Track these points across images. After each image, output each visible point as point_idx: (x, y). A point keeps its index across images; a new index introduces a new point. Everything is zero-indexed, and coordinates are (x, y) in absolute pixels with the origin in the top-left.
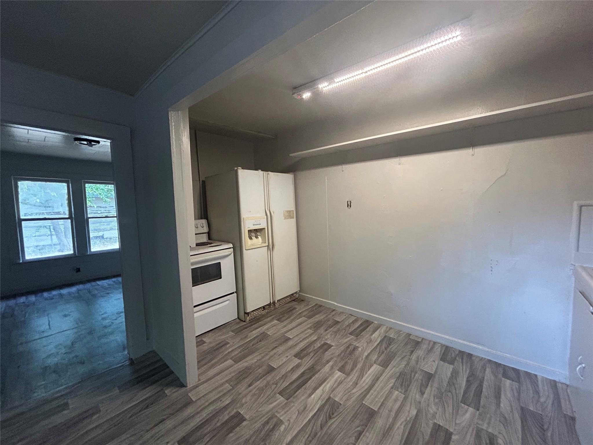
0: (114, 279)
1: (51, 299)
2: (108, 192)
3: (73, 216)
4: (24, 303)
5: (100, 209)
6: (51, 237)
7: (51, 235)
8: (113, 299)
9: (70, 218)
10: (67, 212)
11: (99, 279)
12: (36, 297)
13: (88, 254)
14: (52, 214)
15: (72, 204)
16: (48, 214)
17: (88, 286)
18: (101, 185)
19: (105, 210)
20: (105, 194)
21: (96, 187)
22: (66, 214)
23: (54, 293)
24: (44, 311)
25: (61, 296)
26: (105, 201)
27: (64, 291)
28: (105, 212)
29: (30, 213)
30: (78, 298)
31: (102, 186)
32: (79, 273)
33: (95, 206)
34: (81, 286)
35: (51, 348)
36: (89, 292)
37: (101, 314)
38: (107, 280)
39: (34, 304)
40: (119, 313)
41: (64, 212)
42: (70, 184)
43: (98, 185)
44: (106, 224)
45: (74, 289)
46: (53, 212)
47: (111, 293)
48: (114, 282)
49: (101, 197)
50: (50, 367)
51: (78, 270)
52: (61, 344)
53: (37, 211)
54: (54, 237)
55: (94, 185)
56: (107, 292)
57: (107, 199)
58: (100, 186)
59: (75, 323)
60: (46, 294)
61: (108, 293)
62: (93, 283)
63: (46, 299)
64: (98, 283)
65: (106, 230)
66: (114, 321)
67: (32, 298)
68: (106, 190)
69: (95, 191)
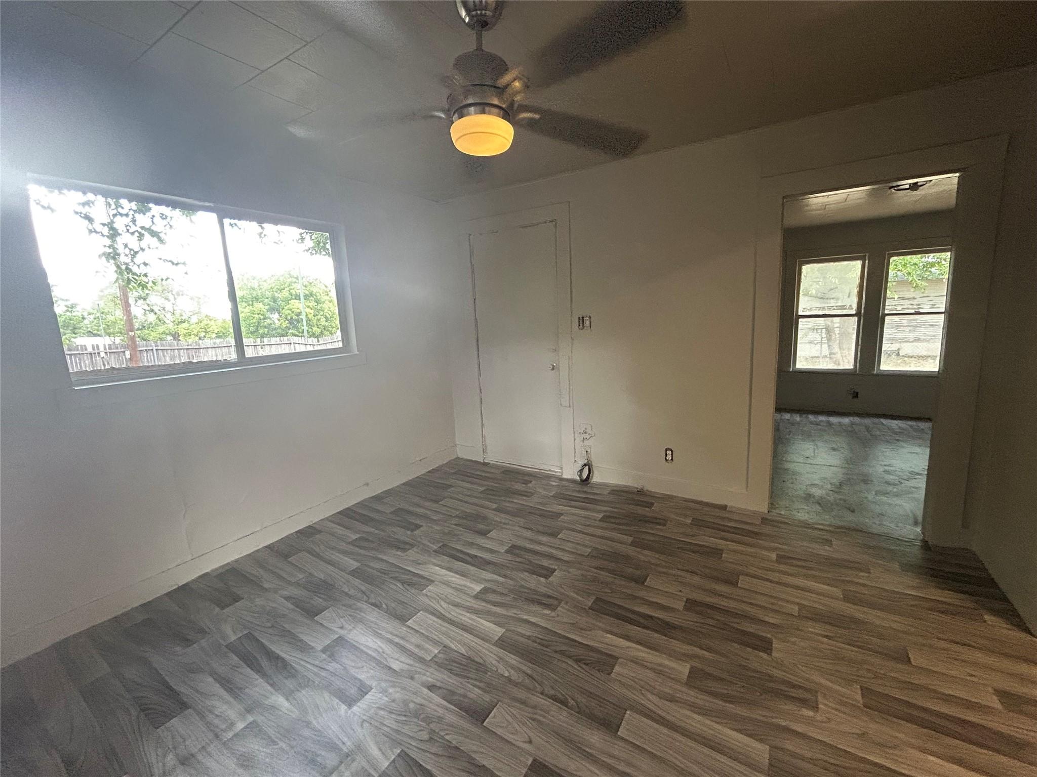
0: (910, 423)
1: (818, 425)
2: (925, 269)
3: (862, 312)
4: (788, 420)
5: (902, 302)
6: (821, 346)
7: (821, 343)
8: (905, 451)
9: (858, 314)
10: (855, 306)
11: (885, 416)
12: (800, 416)
13: (875, 373)
14: (834, 309)
15: (864, 293)
16: (830, 308)
17: (867, 421)
18: (914, 256)
19: (912, 304)
20: (918, 273)
21: (903, 261)
22: (852, 309)
23: (822, 418)
24: (808, 436)
25: (830, 424)
26: (917, 286)
27: (834, 420)
28: (911, 307)
29: (809, 308)
30: (851, 433)
31: (915, 259)
32: (855, 400)
33: (896, 297)
34: (857, 420)
35: (816, 478)
36: (868, 429)
37: (883, 463)
38: (899, 421)
39: (799, 423)
40: (914, 474)
41: (850, 306)
42: (867, 261)
43: (909, 257)
44: (907, 329)
45: (846, 420)
46: (836, 306)
47: (902, 441)
48: (911, 426)
49: (910, 279)
50: (814, 497)
51: (856, 395)
52: (826, 478)
53: (818, 305)
54: (825, 346)
55: (901, 257)
56: (897, 438)
57: (919, 283)
58: (911, 258)
59: (845, 462)
60: (811, 417)
61: (898, 440)
62: (876, 420)
63: (811, 423)
64: (883, 421)
65: (908, 341)
66: (902, 481)
67: (797, 418)
68: (921, 264)
69: (900, 268)
